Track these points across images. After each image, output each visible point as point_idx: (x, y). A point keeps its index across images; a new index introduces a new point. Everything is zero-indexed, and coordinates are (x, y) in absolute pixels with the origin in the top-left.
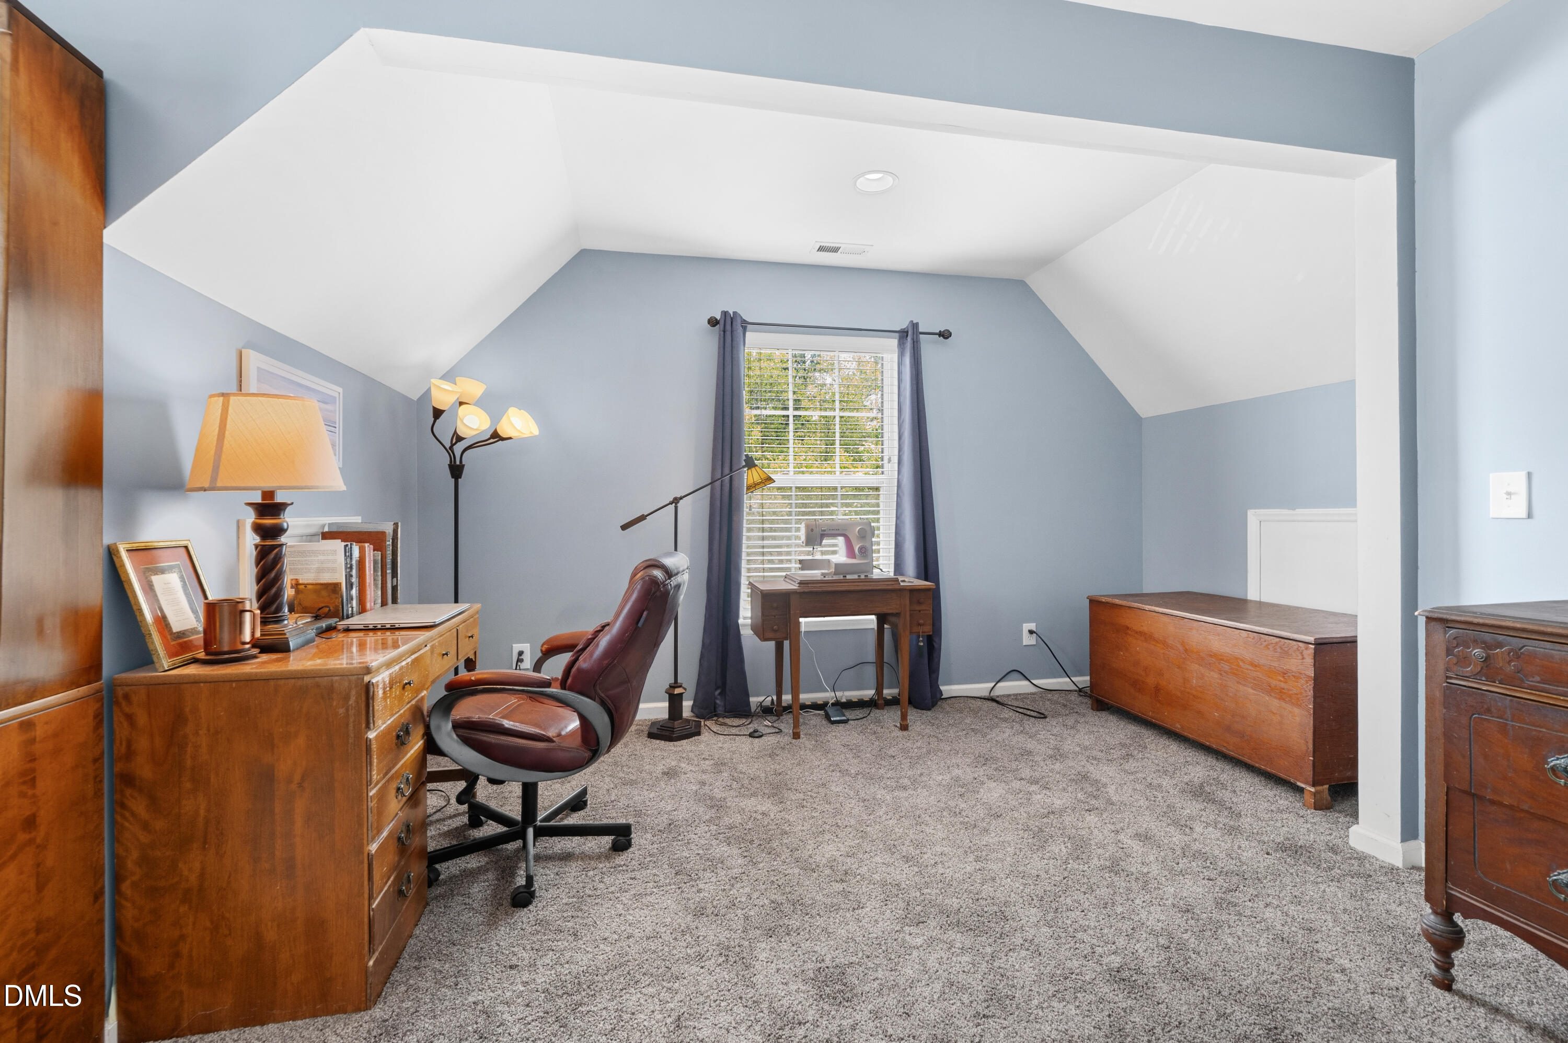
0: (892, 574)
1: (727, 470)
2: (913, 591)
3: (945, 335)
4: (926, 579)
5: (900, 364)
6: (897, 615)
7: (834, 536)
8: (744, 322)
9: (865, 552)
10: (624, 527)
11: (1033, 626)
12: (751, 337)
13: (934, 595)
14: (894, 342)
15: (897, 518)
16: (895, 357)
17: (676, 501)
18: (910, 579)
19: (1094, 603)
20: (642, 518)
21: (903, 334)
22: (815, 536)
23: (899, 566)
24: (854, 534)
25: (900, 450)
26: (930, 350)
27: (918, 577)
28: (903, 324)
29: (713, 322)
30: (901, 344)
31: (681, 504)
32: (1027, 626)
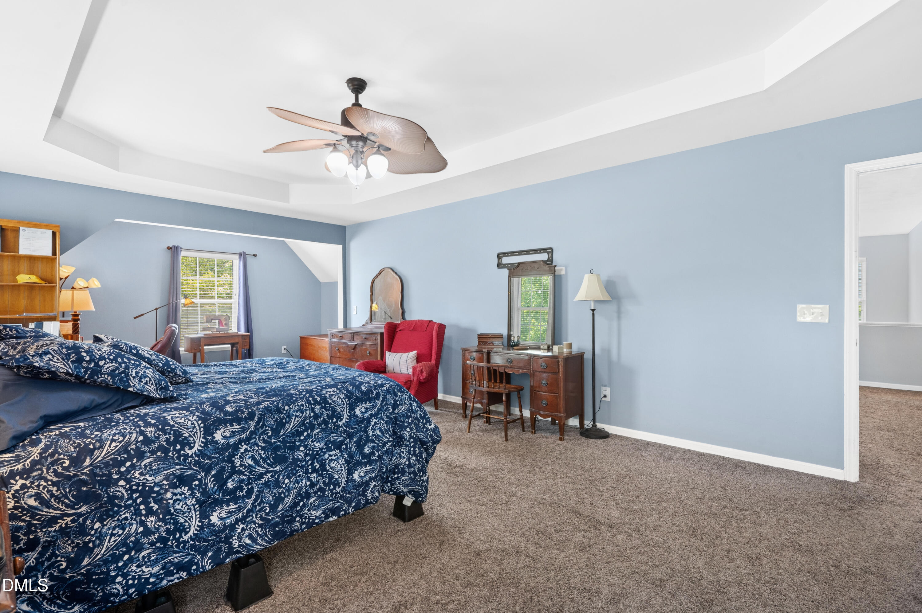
0: (236, 331)
1: (175, 298)
2: (243, 336)
3: (255, 255)
4: (248, 332)
5: (239, 264)
6: (237, 343)
7: (216, 320)
8: (181, 248)
9: (227, 324)
10: (135, 318)
11: (285, 347)
12: (184, 253)
13: (250, 337)
14: (237, 256)
15: (238, 314)
16: (238, 261)
17: (157, 309)
18: (243, 332)
19: (301, 338)
20: (143, 315)
21: (240, 254)
22: (210, 320)
23: (239, 329)
24: (223, 319)
25: (239, 292)
26: (249, 259)
27: (245, 332)
28: (241, 251)
29: (169, 248)
30: (240, 258)
31: (158, 310)
32: (283, 347)
